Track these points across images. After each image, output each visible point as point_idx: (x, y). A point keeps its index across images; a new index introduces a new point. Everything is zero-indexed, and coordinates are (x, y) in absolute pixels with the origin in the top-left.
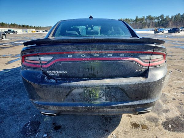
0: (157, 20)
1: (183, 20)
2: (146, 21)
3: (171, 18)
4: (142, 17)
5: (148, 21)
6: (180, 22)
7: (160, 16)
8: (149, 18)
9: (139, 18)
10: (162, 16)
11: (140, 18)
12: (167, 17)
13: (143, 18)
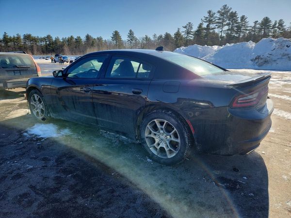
0: (42, 43)
1: (79, 46)
2: (25, 43)
3: (63, 42)
4: (16, 36)
5: (28, 43)
6: (76, 47)
7: (46, 36)
8: (28, 37)
9: (10, 37)
10: (49, 37)
11: (12, 37)
12: (57, 39)
13: (18, 38)
